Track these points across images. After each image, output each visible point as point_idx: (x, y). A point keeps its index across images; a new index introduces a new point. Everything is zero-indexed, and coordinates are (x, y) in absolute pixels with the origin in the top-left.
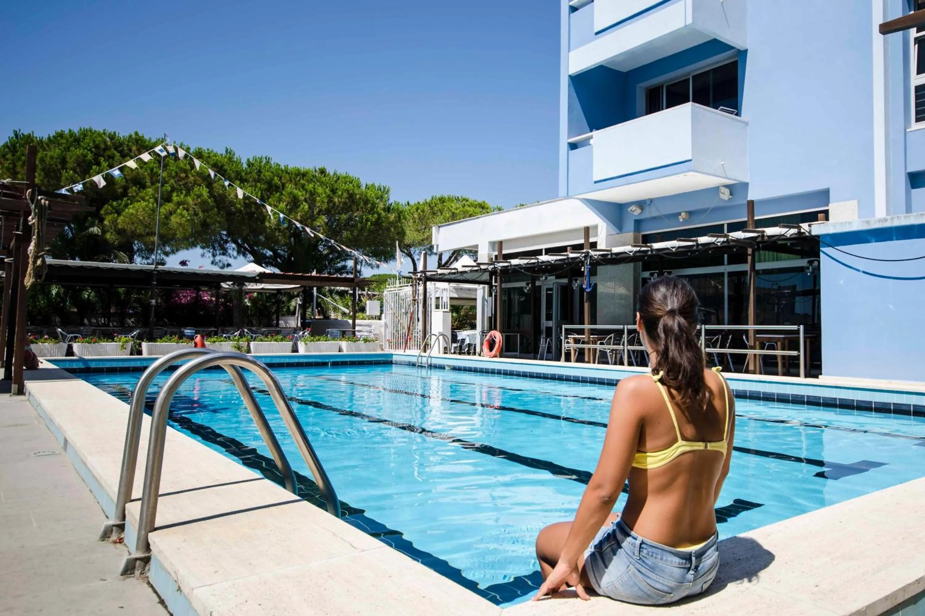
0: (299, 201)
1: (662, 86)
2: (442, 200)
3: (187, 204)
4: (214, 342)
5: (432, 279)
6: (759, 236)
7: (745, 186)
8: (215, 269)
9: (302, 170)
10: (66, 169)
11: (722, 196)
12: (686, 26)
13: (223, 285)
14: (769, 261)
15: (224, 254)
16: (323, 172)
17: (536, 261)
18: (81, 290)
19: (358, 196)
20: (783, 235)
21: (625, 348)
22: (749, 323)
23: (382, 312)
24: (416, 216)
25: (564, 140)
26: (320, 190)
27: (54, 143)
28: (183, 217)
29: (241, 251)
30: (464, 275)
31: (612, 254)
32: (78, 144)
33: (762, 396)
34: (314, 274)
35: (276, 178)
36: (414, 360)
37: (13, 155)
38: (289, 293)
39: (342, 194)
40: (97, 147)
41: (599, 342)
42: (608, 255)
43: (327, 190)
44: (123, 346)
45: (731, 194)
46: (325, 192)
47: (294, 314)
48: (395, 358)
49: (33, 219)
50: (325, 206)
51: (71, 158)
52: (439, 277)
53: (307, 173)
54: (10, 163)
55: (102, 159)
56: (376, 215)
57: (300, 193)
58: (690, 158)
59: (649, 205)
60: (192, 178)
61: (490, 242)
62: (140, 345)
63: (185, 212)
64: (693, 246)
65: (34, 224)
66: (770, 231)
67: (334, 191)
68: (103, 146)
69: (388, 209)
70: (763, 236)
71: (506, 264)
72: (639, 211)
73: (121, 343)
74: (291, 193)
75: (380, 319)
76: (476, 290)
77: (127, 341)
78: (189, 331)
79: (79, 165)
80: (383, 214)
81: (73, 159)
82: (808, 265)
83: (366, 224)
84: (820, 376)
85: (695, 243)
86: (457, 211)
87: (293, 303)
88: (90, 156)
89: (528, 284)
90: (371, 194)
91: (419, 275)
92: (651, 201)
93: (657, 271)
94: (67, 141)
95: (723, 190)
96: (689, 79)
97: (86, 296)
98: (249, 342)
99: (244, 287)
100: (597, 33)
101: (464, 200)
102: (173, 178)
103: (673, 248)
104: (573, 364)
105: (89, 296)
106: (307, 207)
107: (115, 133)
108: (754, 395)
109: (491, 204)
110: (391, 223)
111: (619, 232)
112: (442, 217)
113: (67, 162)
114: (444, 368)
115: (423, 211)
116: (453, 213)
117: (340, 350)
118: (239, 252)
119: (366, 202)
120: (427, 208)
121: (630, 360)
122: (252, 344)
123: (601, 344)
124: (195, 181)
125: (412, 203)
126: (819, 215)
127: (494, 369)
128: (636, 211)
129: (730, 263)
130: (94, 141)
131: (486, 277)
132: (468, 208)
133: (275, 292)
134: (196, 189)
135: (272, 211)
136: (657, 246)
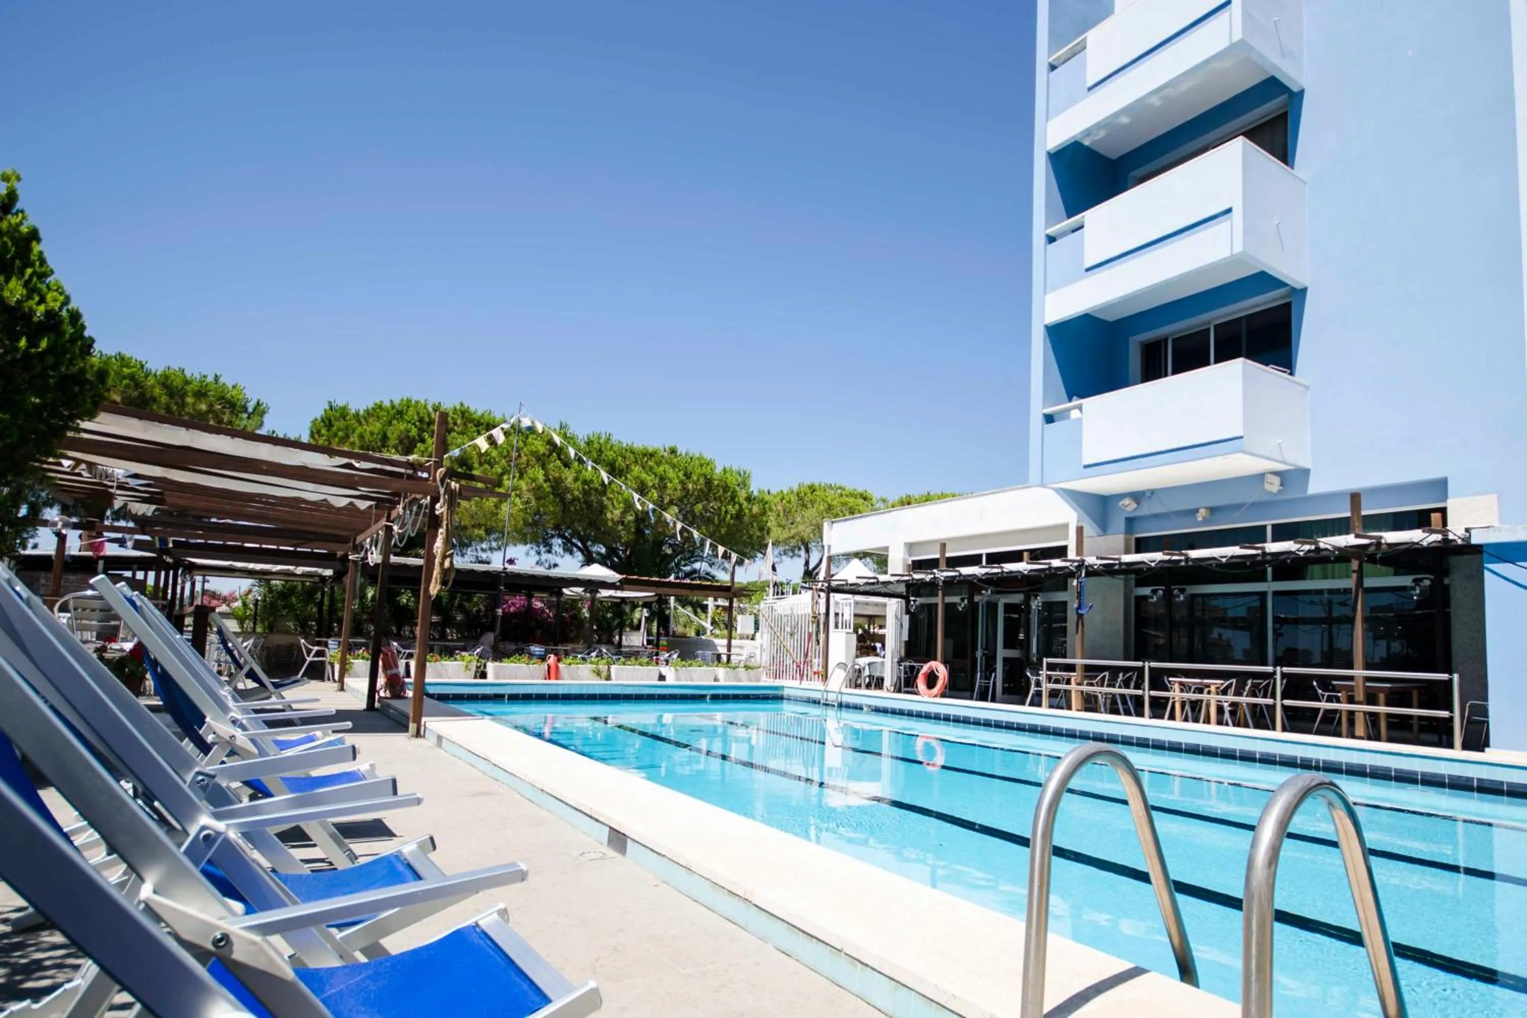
0: (647, 487)
1: (1166, 340)
2: (812, 489)
3: (520, 489)
4: (570, 664)
5: (838, 590)
6: (1371, 544)
7: (1305, 473)
8: (541, 571)
9: (651, 450)
10: (388, 446)
11: (1267, 487)
12: (1232, 256)
13: (565, 591)
14: (1340, 577)
15: (549, 552)
16: (673, 451)
17: (999, 570)
18: (399, 594)
19: (716, 482)
20: (1417, 543)
21: (1147, 693)
22: (1355, 666)
23: (757, 628)
24: (780, 508)
25: (1038, 410)
26: (671, 474)
27: (373, 416)
28: (515, 505)
29: (568, 548)
30: (890, 586)
31: (1121, 564)
32: (401, 417)
33: (1393, 774)
34: (672, 578)
35: (620, 459)
36: (817, 696)
37: (328, 430)
38: (633, 603)
39: (698, 480)
40: (421, 420)
41: (1085, 682)
42: (1115, 564)
43: (681, 474)
44: (467, 667)
45: (1281, 485)
46: (678, 477)
47: (638, 628)
48: (786, 692)
49: (441, 507)
50: (678, 494)
51: (393, 433)
52: (849, 587)
53: (655, 453)
54: (325, 440)
55: (426, 435)
56: (737, 506)
57: (648, 478)
58: (1240, 434)
59: (1149, 497)
60: (524, 459)
61: (906, 544)
62: (485, 666)
63: (518, 500)
64: (1257, 555)
65: (442, 513)
66: (1391, 537)
67: (688, 475)
68: (427, 420)
69: (749, 499)
70: (1379, 544)
71: (953, 574)
72: (1134, 506)
73: (464, 663)
74: (638, 477)
75: (753, 639)
76: (885, 605)
77: (470, 662)
78: (537, 649)
79: (401, 442)
80: (745, 504)
81: (395, 435)
82: (1413, 585)
83: (725, 517)
84: (1487, 749)
85: (1259, 552)
86: (835, 503)
87: (637, 615)
88: (414, 432)
89: (963, 600)
90: (732, 480)
91: (820, 584)
92: (1153, 492)
93: (1163, 588)
94: (388, 413)
95: (1270, 478)
96: (1209, 329)
97: (405, 601)
98: (609, 664)
99: (598, 595)
100: (1087, 270)
101: (839, 488)
102: (505, 457)
103: (1222, 557)
104: (1044, 710)
105: (408, 600)
106: (655, 495)
107: (440, 403)
108: (1380, 772)
109: (875, 494)
110: (754, 517)
111: (1102, 533)
112: (814, 510)
113: (388, 439)
114: (861, 709)
115: (789, 502)
116: (829, 505)
117: (716, 680)
118: (565, 550)
119: (726, 488)
120: (794, 499)
121: (1115, 707)
122: (613, 668)
123: (1088, 684)
124: (528, 461)
125: (773, 492)
126: (1432, 515)
127: (939, 714)
128: (1129, 505)
129: (1276, 578)
130: (418, 414)
131: (902, 589)
132: (847, 499)
133: (619, 601)
134: (530, 471)
135: (639, 500)
136: (1195, 554)
